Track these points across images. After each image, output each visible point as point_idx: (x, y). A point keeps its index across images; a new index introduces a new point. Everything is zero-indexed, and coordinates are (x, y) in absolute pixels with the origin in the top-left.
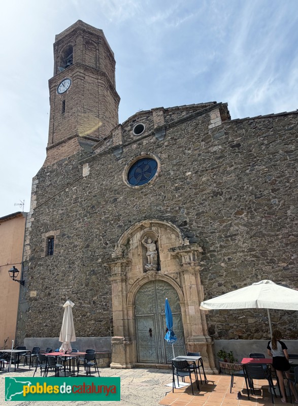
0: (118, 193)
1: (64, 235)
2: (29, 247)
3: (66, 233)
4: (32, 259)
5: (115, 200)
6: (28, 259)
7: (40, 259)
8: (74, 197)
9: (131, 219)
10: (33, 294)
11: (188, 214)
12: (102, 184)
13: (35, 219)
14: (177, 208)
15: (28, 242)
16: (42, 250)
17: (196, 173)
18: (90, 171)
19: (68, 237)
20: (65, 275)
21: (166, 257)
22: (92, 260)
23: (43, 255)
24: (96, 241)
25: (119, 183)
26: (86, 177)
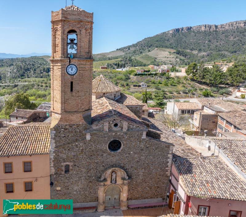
0: (104, 152)
1: (75, 165)
2: (53, 168)
3: (77, 164)
4: (56, 174)
5: (102, 155)
6: (53, 174)
7: (61, 174)
8: (81, 148)
9: (108, 164)
10: (58, 188)
11: (128, 166)
12: (97, 147)
13: (56, 154)
14: (125, 163)
15: (52, 165)
16: (62, 171)
17: (134, 153)
18: (91, 138)
19: (78, 167)
20: (76, 182)
21: (119, 179)
22: (90, 177)
23: (63, 173)
24: (92, 170)
25: (105, 148)
26: (88, 140)
